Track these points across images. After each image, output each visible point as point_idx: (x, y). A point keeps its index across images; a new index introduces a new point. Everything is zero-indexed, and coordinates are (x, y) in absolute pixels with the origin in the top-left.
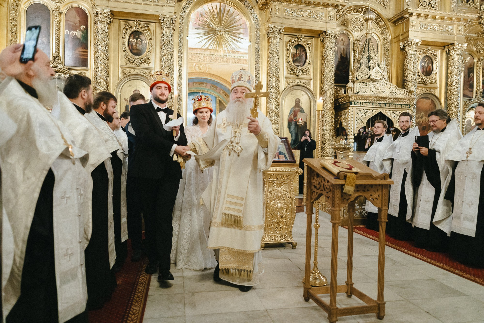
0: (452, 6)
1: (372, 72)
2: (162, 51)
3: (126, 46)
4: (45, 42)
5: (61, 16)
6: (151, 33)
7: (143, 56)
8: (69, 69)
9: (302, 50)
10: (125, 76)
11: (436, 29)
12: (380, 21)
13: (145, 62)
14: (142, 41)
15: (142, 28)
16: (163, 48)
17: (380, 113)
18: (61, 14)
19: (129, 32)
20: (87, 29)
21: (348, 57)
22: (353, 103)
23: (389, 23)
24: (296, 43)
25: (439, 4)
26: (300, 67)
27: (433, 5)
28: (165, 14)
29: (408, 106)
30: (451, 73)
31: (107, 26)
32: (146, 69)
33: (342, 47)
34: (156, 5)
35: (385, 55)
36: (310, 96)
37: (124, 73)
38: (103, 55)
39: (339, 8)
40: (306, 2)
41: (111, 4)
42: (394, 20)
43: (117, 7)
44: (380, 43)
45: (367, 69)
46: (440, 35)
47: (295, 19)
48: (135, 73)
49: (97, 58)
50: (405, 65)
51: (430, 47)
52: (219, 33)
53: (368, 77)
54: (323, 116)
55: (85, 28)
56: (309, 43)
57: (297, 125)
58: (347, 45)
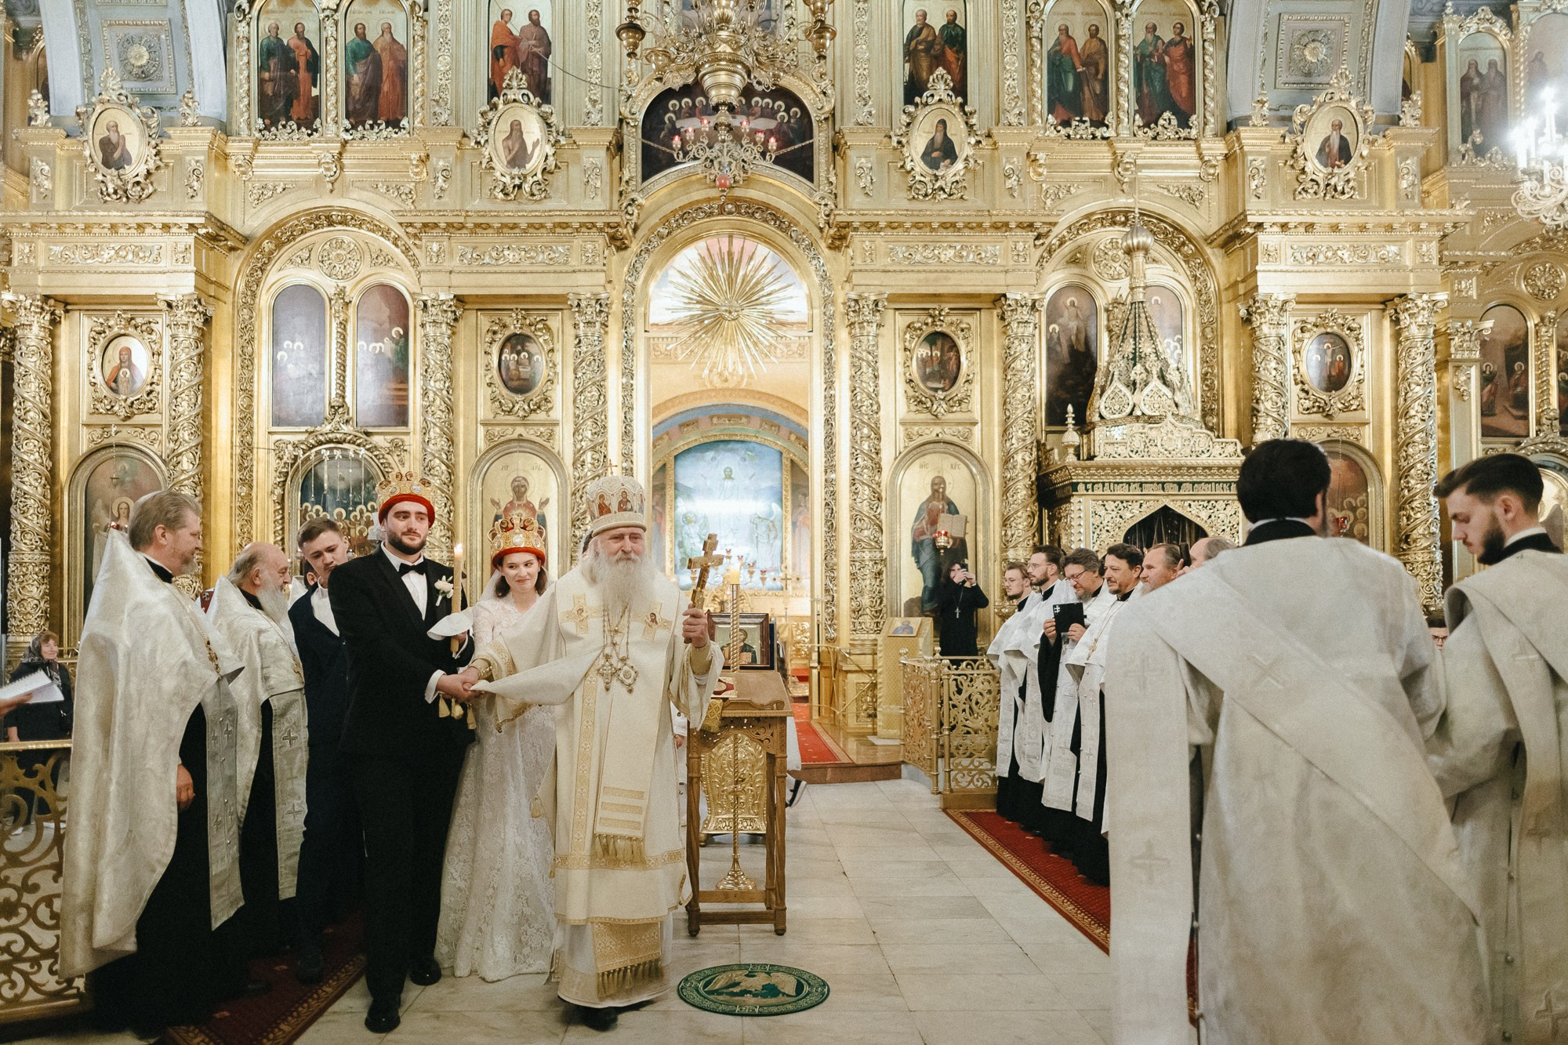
0: (1404, 184)
1: (1138, 398)
2: (577, 382)
3: (495, 372)
4: (314, 372)
5: (347, 310)
6: (552, 335)
7: (535, 395)
8: (367, 434)
9: (946, 347)
10: (492, 444)
11: (1345, 257)
12: (1183, 244)
13: (539, 407)
14: (531, 356)
15: (530, 325)
16: (579, 375)
17: (1166, 508)
18: (347, 304)
19: (500, 337)
20: (406, 335)
21: (1093, 349)
22: (1081, 487)
23: (1208, 250)
24: (927, 330)
25: (1360, 184)
26: (940, 392)
27: (1339, 188)
28: (581, 290)
30: (1405, 379)
31: (449, 332)
32: (543, 425)
33: (1073, 325)
34: (561, 272)
35: (1204, 335)
36: (974, 470)
37: (489, 437)
38: (438, 401)
39: (1041, 231)
40: (944, 226)
41: (456, 280)
42: (1220, 240)
43: (469, 285)
44: (1189, 302)
45: (1125, 390)
46: (1359, 274)
47: (919, 271)
48: (515, 436)
49: (425, 410)
50: (1253, 367)
51: (1335, 308)
52: (727, 315)
53: (1128, 410)
54: (1005, 522)
56: (963, 326)
57: (936, 549)
58: (1088, 318)
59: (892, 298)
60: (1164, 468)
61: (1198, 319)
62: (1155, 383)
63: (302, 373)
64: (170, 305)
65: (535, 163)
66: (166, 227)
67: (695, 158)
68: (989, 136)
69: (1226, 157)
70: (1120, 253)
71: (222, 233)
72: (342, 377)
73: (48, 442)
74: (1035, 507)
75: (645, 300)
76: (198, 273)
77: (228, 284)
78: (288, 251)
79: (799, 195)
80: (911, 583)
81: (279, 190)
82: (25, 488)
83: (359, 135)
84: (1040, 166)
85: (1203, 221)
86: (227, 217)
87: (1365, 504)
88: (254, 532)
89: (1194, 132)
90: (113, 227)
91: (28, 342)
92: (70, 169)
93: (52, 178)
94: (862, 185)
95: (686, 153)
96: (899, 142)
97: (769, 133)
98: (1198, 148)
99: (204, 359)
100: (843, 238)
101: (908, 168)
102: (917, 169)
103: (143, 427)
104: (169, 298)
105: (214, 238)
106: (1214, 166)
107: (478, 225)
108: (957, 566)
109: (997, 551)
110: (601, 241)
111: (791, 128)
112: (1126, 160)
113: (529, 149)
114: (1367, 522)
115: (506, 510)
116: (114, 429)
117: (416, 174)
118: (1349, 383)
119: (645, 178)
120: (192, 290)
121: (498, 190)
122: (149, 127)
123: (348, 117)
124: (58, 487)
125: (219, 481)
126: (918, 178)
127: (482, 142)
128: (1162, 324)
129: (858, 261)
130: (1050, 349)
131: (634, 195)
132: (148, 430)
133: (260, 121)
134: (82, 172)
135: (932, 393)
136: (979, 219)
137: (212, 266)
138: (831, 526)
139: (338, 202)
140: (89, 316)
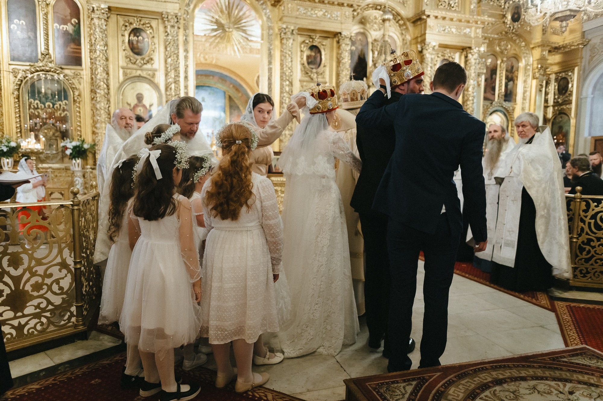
0: (472, 7)
2: (167, 52)
3: (127, 44)
4: (32, 37)
5: (48, 7)
6: (153, 30)
7: (146, 57)
8: (62, 69)
9: (317, 52)
10: (127, 77)
12: (399, 20)
13: (148, 62)
14: (144, 39)
15: (143, 24)
16: (168, 49)
18: (48, 5)
19: (129, 29)
20: (79, 23)
21: (366, 57)
23: (408, 23)
24: (310, 44)
25: (459, 5)
26: (314, 69)
27: (452, 5)
28: (169, 11)
31: (105, 23)
32: (150, 70)
33: (360, 47)
37: (125, 74)
38: (101, 55)
39: (354, 8)
42: (412, 21)
44: (399, 43)
46: (457, 38)
47: (309, 19)
48: (137, 75)
51: (448, 50)
52: (227, 29)
55: (77, 21)
56: (324, 44)
58: (365, 46)
59: (300, 29)
63: (25, 36)
70: (379, 21)
72: (47, 40)
85: (407, 12)
88: (4, 112)
115: (134, 107)
129: (285, 12)
135: (311, 69)
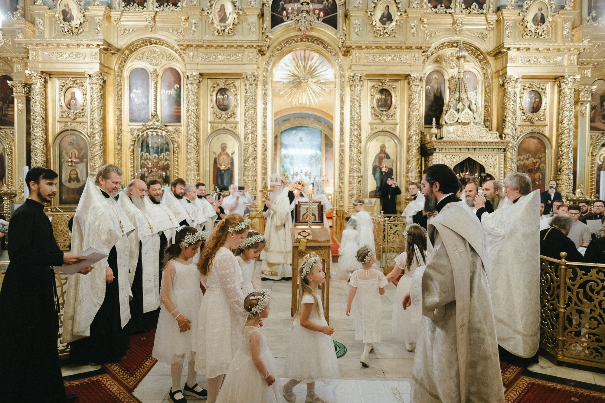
0: (565, 33)
1: (460, 115)
2: (246, 107)
3: (214, 103)
4: (145, 102)
5: (157, 78)
6: (236, 88)
7: (230, 112)
8: (166, 126)
9: (387, 95)
10: (213, 130)
11: (541, 61)
12: (479, 55)
13: (231, 116)
14: (228, 96)
15: (228, 85)
16: (247, 104)
17: (469, 159)
18: (157, 75)
19: (216, 89)
20: (180, 88)
21: (443, 95)
22: (437, 150)
23: (488, 57)
24: (380, 88)
25: (548, 32)
26: (384, 112)
27: (540, 34)
29: (503, 150)
30: (562, 109)
31: (197, 87)
32: (233, 123)
33: (436, 86)
34: (240, 64)
35: (486, 91)
36: (396, 141)
37: (212, 128)
38: (193, 114)
39: (424, 50)
40: (387, 48)
41: (200, 67)
42: (493, 54)
43: (205, 69)
44: (480, 78)
45: (455, 113)
46: (547, 68)
47: (377, 65)
48: (222, 127)
49: (188, 117)
50: (504, 103)
51: (537, 81)
52: (303, 81)
53: (456, 120)
54: (408, 162)
55: (178, 86)
56: (394, 86)
57: (381, 172)
58: (441, 84)
59: (367, 75)
60: (469, 143)
61: (483, 84)
62: (467, 110)
63: (140, 102)
64: (90, 76)
65: (230, 21)
66: (88, 45)
67: (292, 20)
68: (405, 12)
69: (497, 21)
70: (455, 58)
71: (109, 48)
72: (156, 103)
73: (44, 128)
74: (419, 157)
75: (272, 75)
76: (101, 64)
77: (111, 67)
78: (134, 55)
79: (331, 34)
80: (372, 185)
81: (131, 30)
82: (36, 146)
83: (162, 9)
84: (425, 24)
85: (487, 46)
86: (111, 41)
87: (545, 156)
88: (123, 163)
89: (485, 11)
90: (68, 45)
91: (36, 90)
92: (50, 21)
93: (44, 26)
94: (356, 31)
95: (288, 18)
96: (371, 14)
97: (320, 10)
98: (486, 17)
99: (103, 97)
100: (348, 52)
101: (374, 24)
102: (377, 25)
103: (80, 123)
104: (90, 73)
105: (106, 50)
106: (492, 25)
107: (208, 46)
108: (389, 179)
109: (405, 173)
110: (255, 52)
111: (329, 8)
112: (458, 22)
113: (228, 16)
114: (545, 163)
115: (219, 156)
116: (69, 124)
117: (184, 25)
118: (541, 110)
119: (272, 27)
120: (98, 70)
121: (215, 32)
122: (80, 5)
123: (157, 2)
124: (48, 146)
125: (110, 144)
126: (377, 28)
127: (209, 12)
128: (469, 87)
129: (354, 61)
130: (426, 96)
131: (268, 34)
132: (82, 124)
133: (123, 3)
134: (55, 23)
135: (381, 112)
136: (401, 45)
137: (106, 61)
138: (342, 163)
139: (154, 36)
140: (59, 80)
